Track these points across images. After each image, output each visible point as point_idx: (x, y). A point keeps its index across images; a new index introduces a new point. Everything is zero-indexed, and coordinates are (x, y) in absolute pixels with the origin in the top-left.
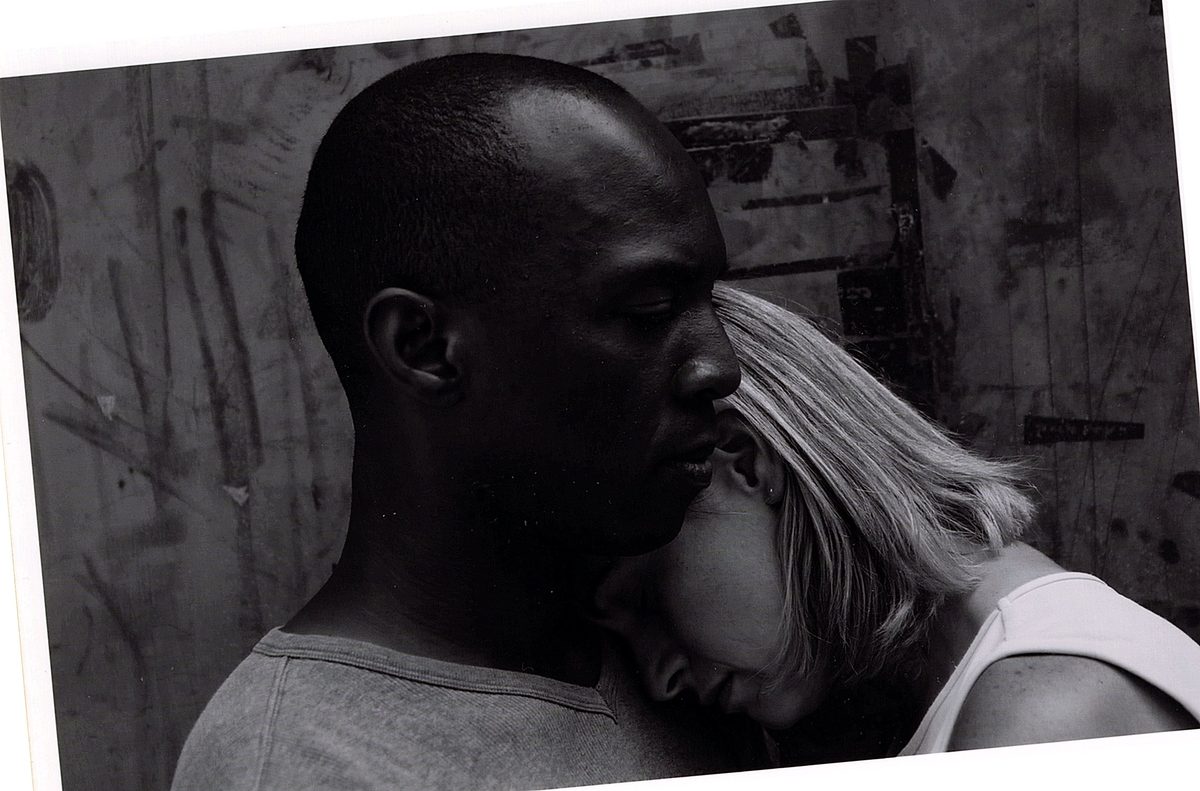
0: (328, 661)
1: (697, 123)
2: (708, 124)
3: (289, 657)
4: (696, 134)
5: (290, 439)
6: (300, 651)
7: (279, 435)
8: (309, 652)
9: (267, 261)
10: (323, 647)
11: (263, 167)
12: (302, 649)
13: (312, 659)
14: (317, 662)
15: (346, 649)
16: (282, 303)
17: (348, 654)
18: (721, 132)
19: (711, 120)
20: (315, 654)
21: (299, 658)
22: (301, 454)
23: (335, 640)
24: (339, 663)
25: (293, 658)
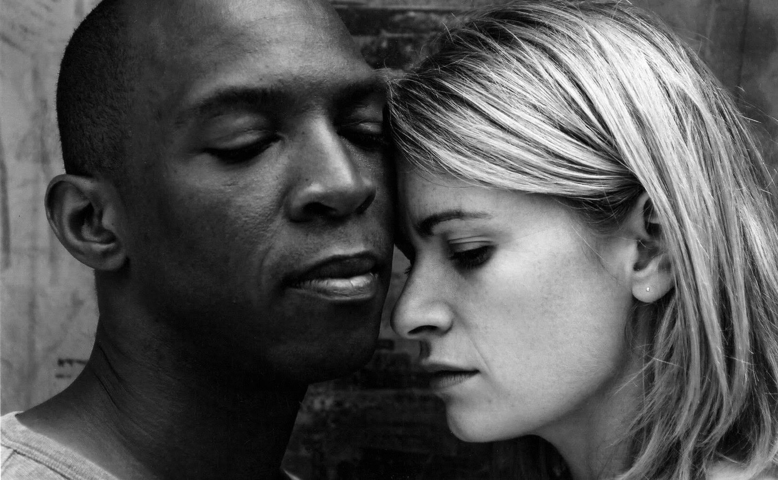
0: (51, 469)
1: (403, 12)
2: (412, 14)
3: (15, 451)
4: (402, 21)
5: (34, 248)
6: (27, 449)
7: (27, 244)
8: (36, 453)
9: (30, 96)
10: (50, 452)
11: (33, 14)
12: (30, 447)
13: (37, 461)
14: (40, 466)
15: (70, 461)
16: (38, 132)
17: (69, 467)
18: (423, 22)
19: (416, 11)
20: (41, 457)
21: (24, 455)
22: (43, 263)
23: (63, 449)
24: (59, 473)
25: (19, 453)
